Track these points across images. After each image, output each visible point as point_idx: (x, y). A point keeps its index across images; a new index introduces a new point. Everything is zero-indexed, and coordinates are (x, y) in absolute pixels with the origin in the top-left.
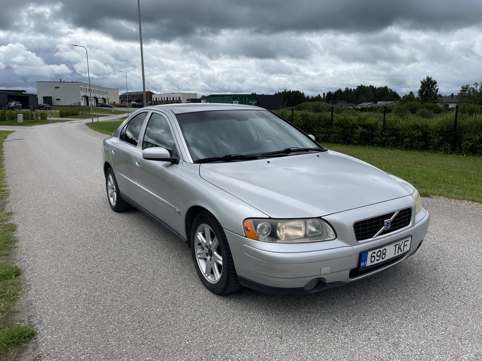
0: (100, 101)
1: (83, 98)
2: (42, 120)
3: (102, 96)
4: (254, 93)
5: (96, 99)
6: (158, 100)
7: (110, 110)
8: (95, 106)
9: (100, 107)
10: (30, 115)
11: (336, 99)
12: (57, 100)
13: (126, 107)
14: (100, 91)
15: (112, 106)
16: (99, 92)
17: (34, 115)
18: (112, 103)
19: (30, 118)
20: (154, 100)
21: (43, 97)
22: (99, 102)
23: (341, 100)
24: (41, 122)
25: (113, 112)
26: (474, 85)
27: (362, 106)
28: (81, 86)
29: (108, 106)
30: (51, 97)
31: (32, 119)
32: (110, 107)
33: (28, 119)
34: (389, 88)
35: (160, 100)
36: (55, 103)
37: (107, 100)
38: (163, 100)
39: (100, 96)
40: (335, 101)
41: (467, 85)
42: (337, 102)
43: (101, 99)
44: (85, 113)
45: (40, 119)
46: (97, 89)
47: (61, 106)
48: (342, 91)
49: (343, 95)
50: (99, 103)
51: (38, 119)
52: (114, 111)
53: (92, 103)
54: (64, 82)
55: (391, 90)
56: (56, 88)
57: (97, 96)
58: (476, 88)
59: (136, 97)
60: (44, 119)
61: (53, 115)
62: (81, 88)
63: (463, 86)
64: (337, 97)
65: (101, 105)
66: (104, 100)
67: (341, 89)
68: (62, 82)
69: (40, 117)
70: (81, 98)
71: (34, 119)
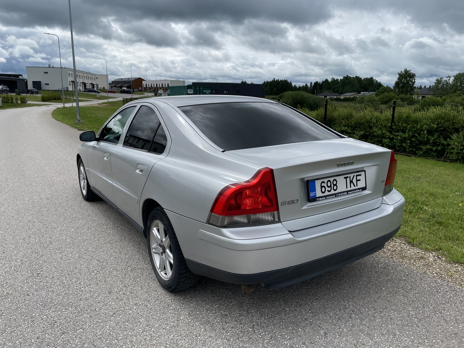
0: (89, 87)
1: (71, 83)
2: (21, 104)
3: (90, 82)
4: (244, 82)
5: (85, 84)
6: (148, 86)
7: (95, 95)
8: (83, 91)
9: (88, 92)
10: (10, 98)
11: (323, 88)
12: (46, 84)
13: (114, 93)
14: (89, 77)
15: (99, 91)
16: (87, 78)
17: (14, 99)
18: (102, 89)
19: (10, 101)
20: (144, 86)
21: (33, 82)
22: (87, 87)
23: (327, 90)
24: (21, 105)
25: (97, 97)
26: (447, 77)
27: (345, 96)
28: (69, 72)
29: (95, 92)
30: (40, 82)
31: (12, 102)
32: (97, 92)
33: (8, 102)
34: (374, 79)
35: (150, 86)
36: (44, 87)
37: (95, 86)
38: (153, 86)
39: (88, 82)
40: (321, 91)
41: (441, 78)
42: (323, 92)
43: (89, 84)
44: (68, 98)
45: (19, 103)
46: (85, 75)
47: (48, 90)
48: (328, 81)
49: (329, 85)
50: (87, 89)
51: (18, 103)
52: (99, 97)
53: (81, 88)
54: (53, 67)
55: (377, 81)
56: (45, 73)
57: (86, 81)
58: (449, 81)
59: (128, 83)
60: (23, 103)
61: (35, 99)
62: (69, 74)
63: (438, 79)
64: (323, 87)
65: (88, 90)
66: (93, 85)
67: (327, 80)
68: (50, 67)
69: (20, 100)
70: (69, 83)
71: (14, 103)
